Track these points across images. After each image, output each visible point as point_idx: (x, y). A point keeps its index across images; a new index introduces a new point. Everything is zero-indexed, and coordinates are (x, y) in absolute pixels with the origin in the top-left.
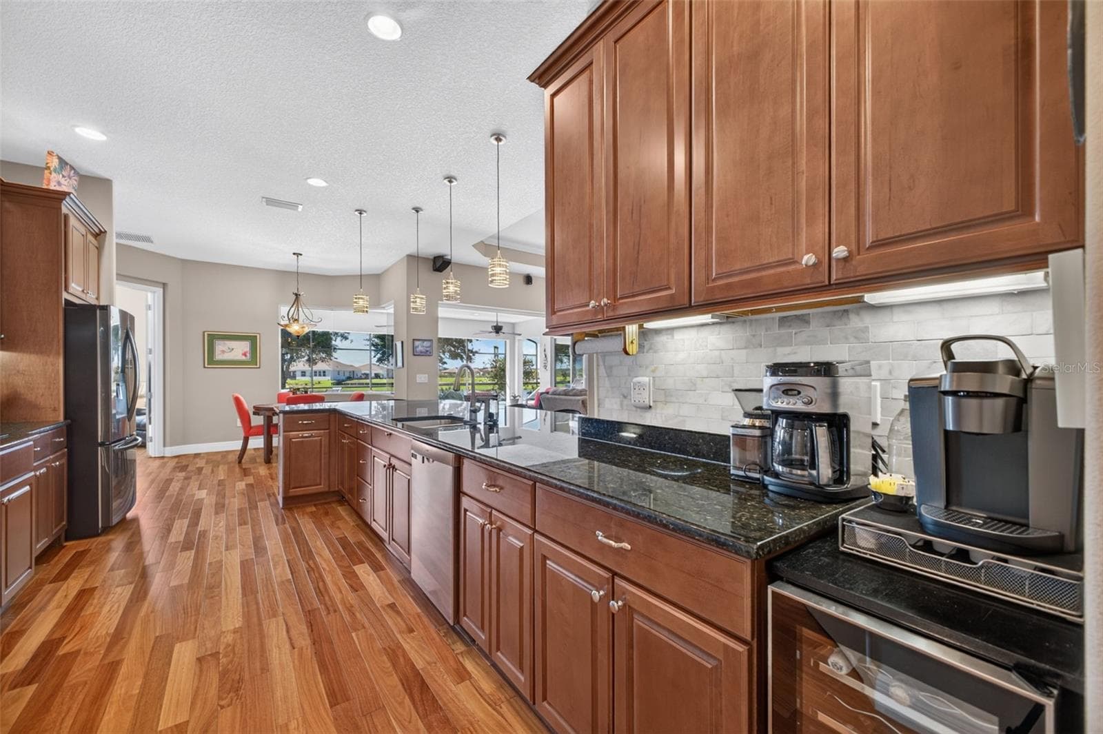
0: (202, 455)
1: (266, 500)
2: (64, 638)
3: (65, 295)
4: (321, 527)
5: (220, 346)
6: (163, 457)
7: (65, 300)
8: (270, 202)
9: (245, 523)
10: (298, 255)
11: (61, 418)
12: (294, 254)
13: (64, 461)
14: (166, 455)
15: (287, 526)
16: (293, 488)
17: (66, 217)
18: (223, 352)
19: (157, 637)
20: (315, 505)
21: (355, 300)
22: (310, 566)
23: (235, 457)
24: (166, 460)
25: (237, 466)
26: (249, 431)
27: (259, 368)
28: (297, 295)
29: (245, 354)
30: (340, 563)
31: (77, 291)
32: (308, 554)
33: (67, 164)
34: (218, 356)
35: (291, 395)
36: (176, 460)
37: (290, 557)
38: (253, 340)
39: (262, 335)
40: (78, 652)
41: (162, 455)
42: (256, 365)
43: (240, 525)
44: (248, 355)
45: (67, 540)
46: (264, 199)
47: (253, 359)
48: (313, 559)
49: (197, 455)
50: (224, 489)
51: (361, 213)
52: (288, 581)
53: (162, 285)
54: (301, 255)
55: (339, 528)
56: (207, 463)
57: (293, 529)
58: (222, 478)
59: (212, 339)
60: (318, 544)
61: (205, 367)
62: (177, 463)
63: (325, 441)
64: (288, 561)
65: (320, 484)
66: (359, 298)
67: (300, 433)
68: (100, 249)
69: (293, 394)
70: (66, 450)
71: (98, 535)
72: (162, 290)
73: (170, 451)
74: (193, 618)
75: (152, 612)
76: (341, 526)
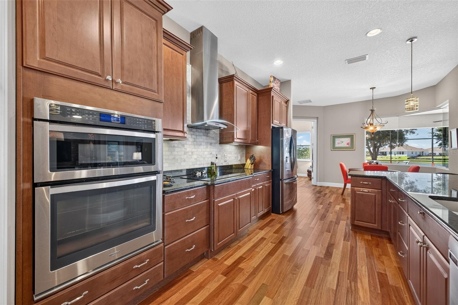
0: (330, 188)
1: (345, 221)
2: (245, 258)
3: (272, 125)
4: (369, 255)
5: (337, 141)
6: (316, 186)
7: (272, 126)
8: (350, 61)
9: (329, 232)
10: (373, 88)
11: (271, 169)
12: (371, 89)
13: (271, 184)
14: (317, 185)
15: (349, 243)
16: (357, 220)
17: (273, 96)
18: (339, 143)
19: (263, 284)
20: (372, 236)
21: (406, 103)
22: (351, 287)
23: (341, 191)
24: (317, 187)
25: (341, 196)
26: (346, 181)
27: (355, 150)
28: (372, 111)
29: (348, 144)
30: (373, 300)
31: (276, 123)
32: (354, 276)
33: (276, 78)
34: (337, 145)
35: (368, 165)
36: (320, 188)
37: (341, 270)
38: (351, 137)
39: (356, 134)
40: (243, 269)
41: (316, 185)
42: (353, 149)
43: (327, 231)
44: (349, 144)
45: (272, 212)
46: (346, 61)
47: (351, 147)
48: (356, 282)
49: (328, 187)
50: (330, 207)
51: (411, 41)
52: (333, 290)
53: (316, 118)
54: (375, 88)
55: (383, 262)
56: (330, 192)
57: (352, 247)
58: (331, 201)
59: (335, 137)
60: (363, 270)
61: (331, 150)
62: (320, 189)
63: (378, 197)
64: (339, 272)
65: (375, 223)
66: (409, 101)
67: (362, 189)
68: (287, 107)
69: (370, 164)
70: (271, 180)
71: (279, 214)
72: (316, 120)
73: (319, 184)
74: (280, 282)
75: (270, 266)
76: (385, 262)
